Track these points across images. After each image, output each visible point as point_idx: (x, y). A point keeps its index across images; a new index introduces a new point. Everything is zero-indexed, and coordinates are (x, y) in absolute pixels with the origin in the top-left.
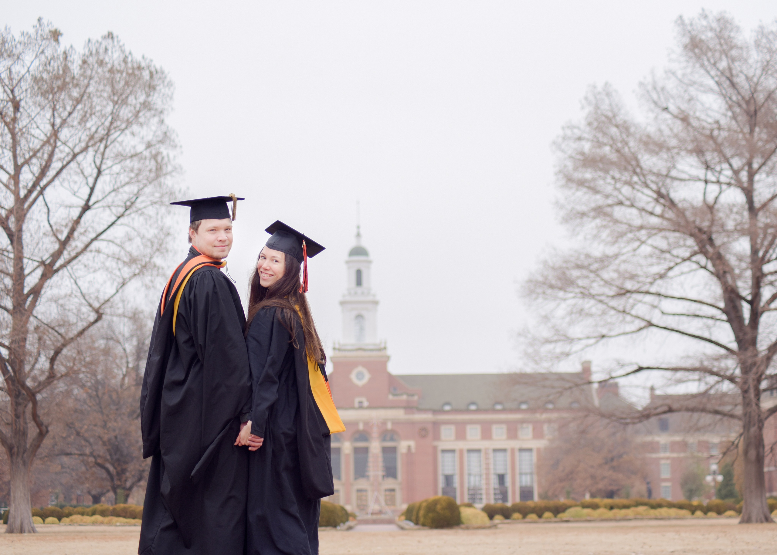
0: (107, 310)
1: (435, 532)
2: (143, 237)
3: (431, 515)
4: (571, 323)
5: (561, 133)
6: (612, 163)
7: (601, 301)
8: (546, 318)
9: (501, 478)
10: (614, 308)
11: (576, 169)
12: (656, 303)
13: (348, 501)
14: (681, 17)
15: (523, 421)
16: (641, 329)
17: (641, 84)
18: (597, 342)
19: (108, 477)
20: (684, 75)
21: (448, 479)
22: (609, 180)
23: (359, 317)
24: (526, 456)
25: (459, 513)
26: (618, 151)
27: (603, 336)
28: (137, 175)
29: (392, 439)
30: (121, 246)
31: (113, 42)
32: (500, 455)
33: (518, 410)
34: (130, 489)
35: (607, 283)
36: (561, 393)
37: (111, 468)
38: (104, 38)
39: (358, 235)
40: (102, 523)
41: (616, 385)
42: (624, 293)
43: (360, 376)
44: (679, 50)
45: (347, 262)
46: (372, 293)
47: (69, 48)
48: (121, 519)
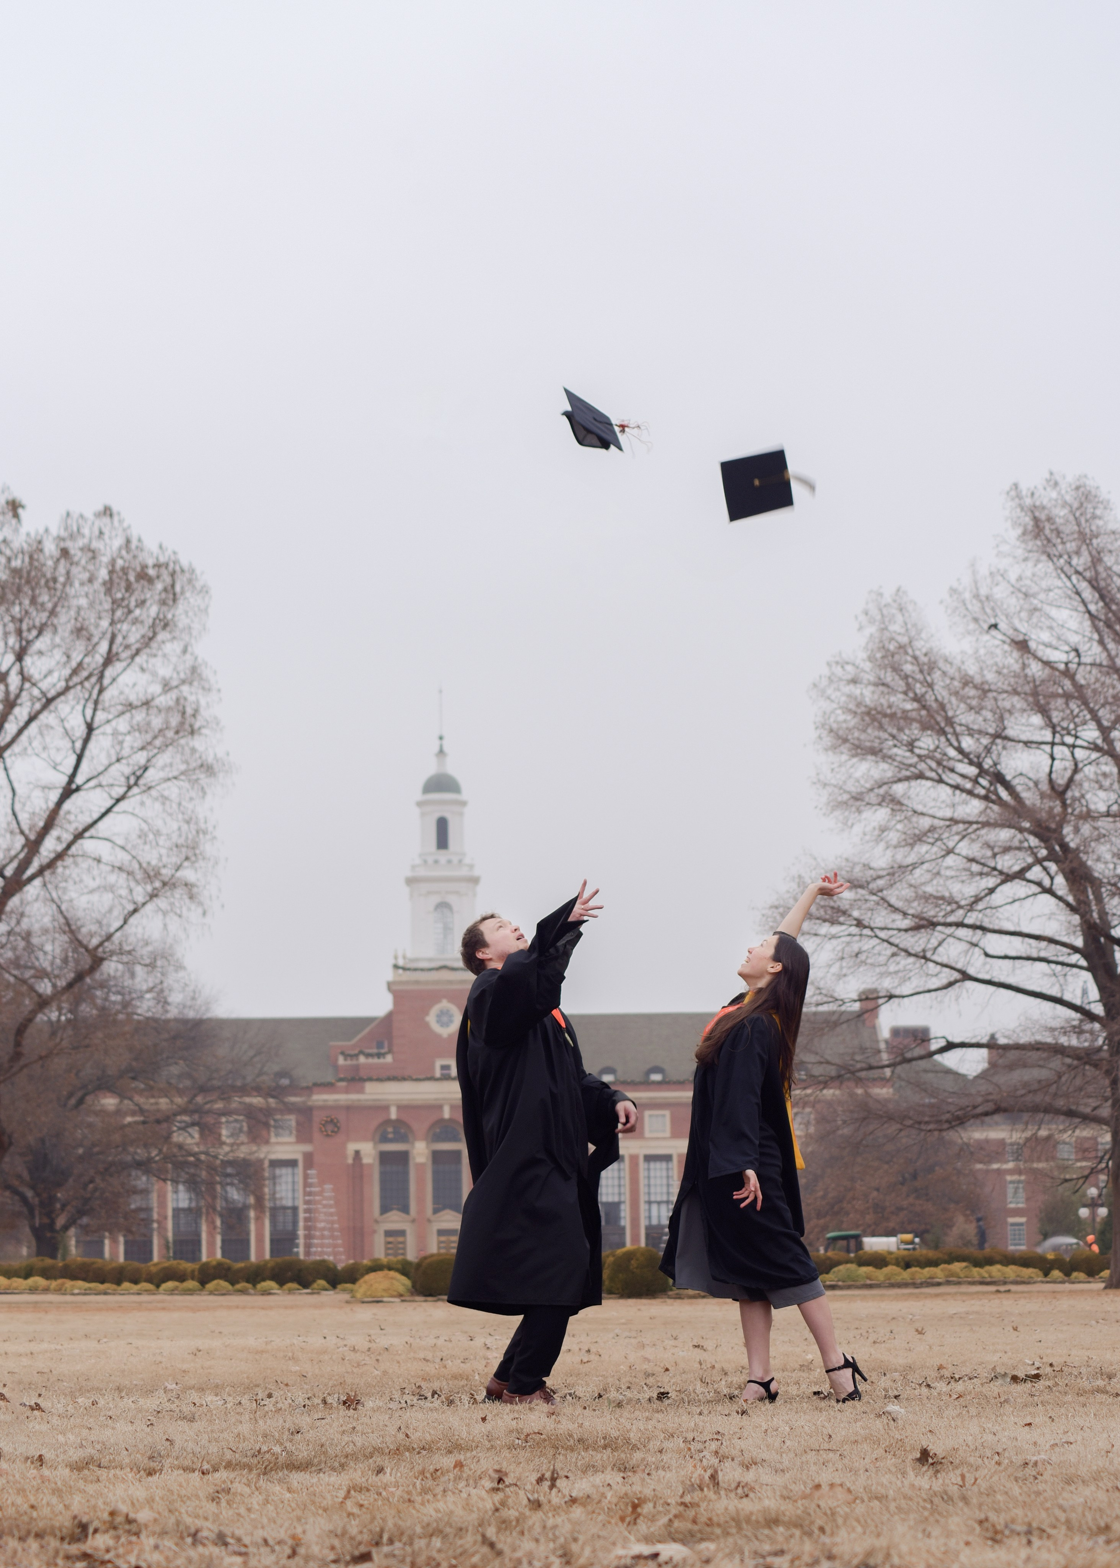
0: (108, 952)
3: (624, 1276)
4: (841, 976)
5: (826, 671)
6: (909, 717)
10: (906, 951)
12: (974, 940)
14: (1016, 486)
16: (950, 984)
17: (953, 591)
19: (25, 1210)
20: (1020, 579)
21: (610, 1211)
23: (443, 906)
26: (916, 699)
30: (124, 848)
31: (112, 523)
37: (29, 1194)
38: (98, 515)
39: (441, 752)
40: (46, 1290)
42: (925, 924)
43: (444, 1017)
45: (420, 804)
46: (467, 860)
47: (41, 530)
48: (80, 1283)
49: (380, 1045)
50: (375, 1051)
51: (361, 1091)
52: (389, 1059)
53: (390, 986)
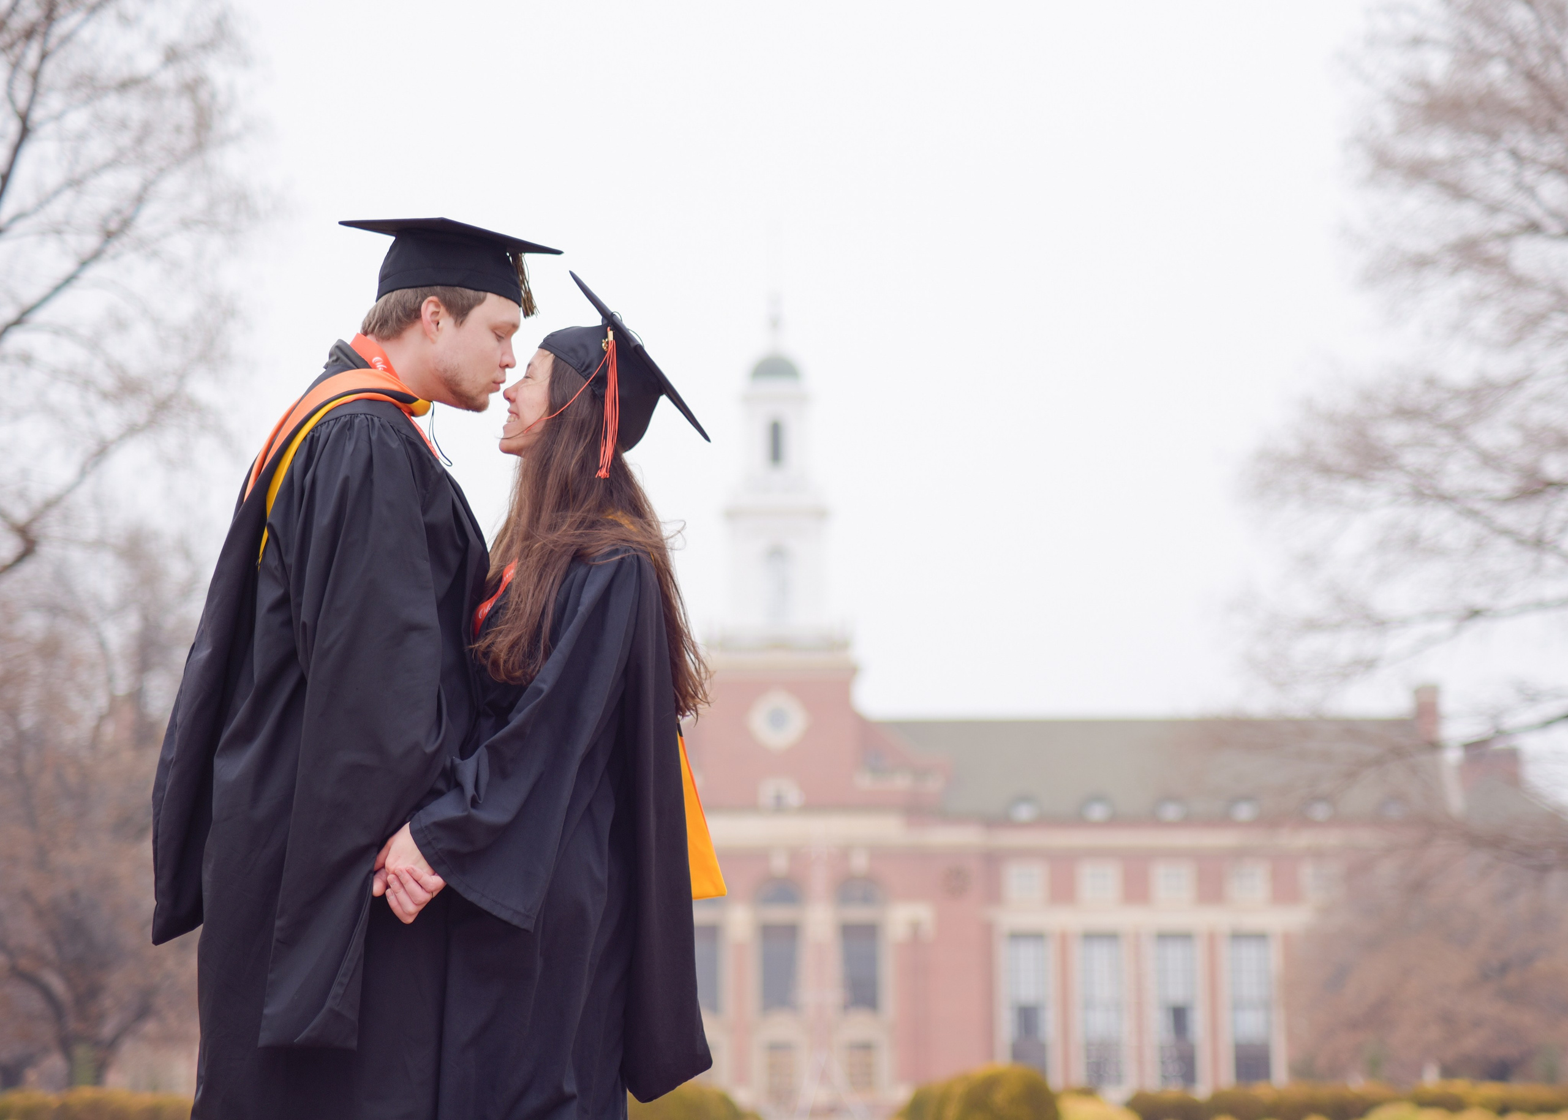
0: (52, 527)
2: (156, 322)
5: (1361, 25)
6: (1514, 112)
7: (1472, 514)
8: (1308, 561)
9: (1179, 1016)
10: (1505, 532)
11: (1403, 129)
13: (741, 1076)
15: (1240, 854)
18: (1457, 631)
19: (48, 1012)
21: (1028, 1017)
22: (1503, 161)
23: (777, 554)
24: (1249, 954)
25: (1057, 1116)
26: (1531, 76)
27: (1475, 613)
28: (140, 141)
29: (867, 899)
30: (94, 344)
32: (1175, 953)
33: (1224, 821)
34: (111, 1046)
35: (1490, 460)
36: (1351, 775)
41: (1513, 757)
42: (1538, 488)
43: (777, 719)
46: (814, 482)
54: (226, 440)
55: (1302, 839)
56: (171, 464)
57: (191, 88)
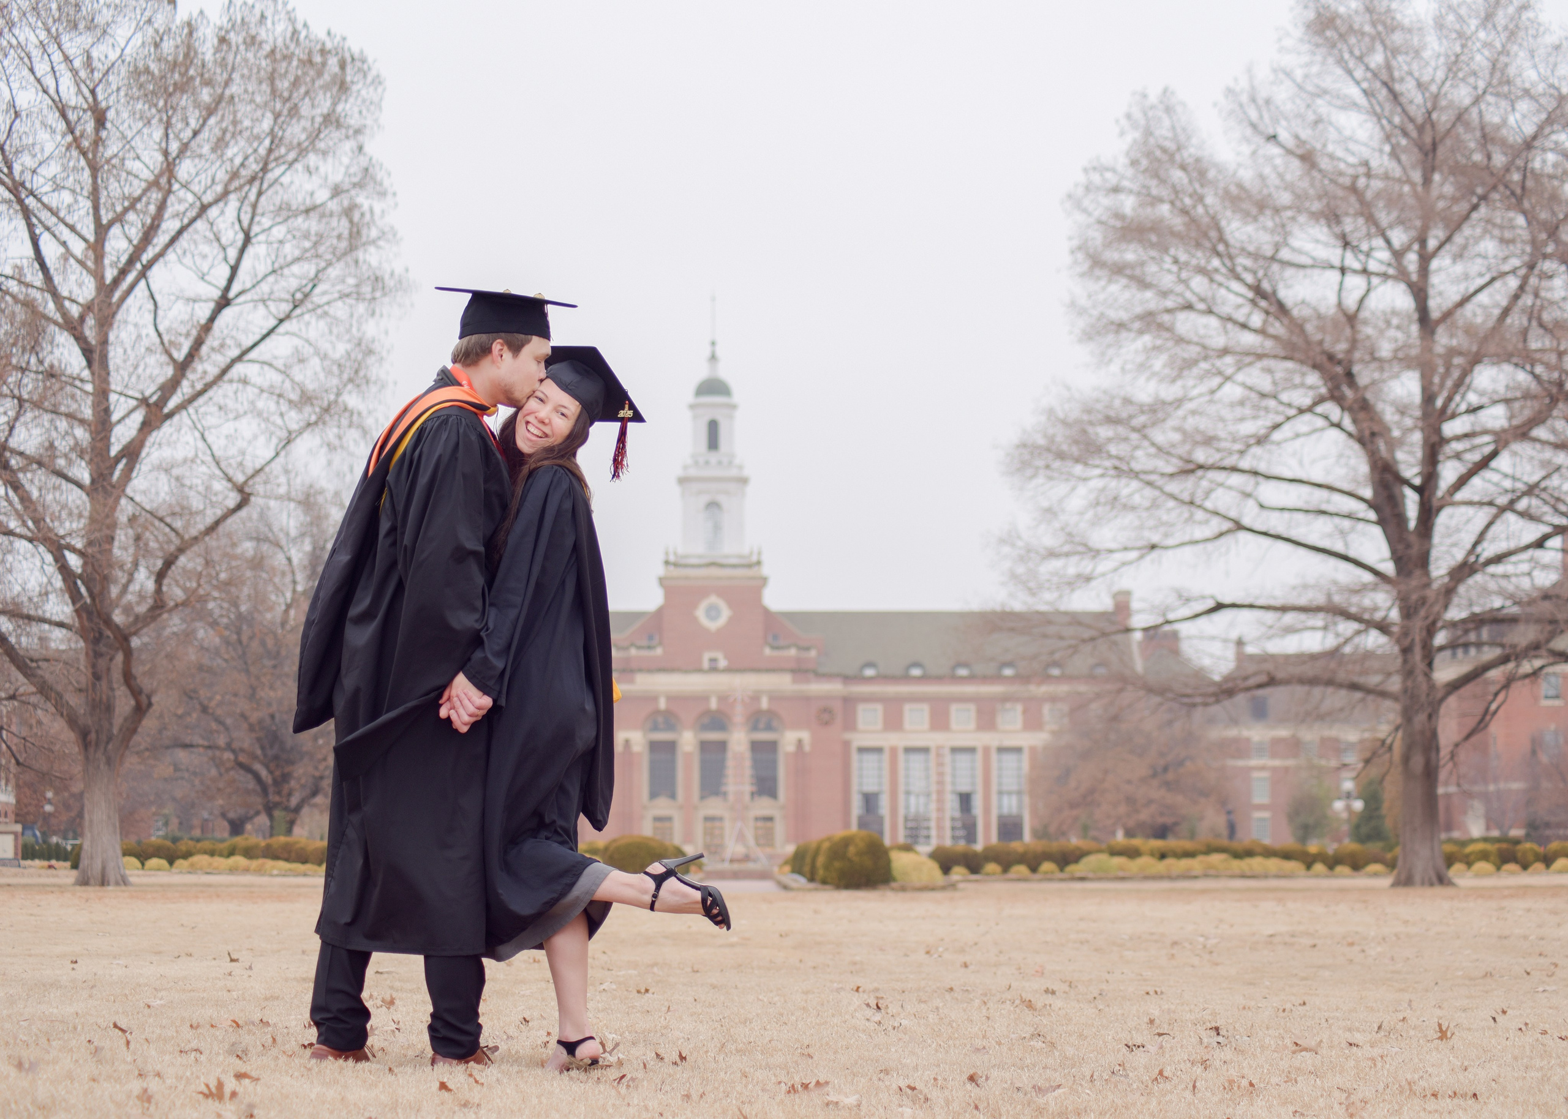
0: (258, 487)
1: (845, 894)
2: (324, 357)
3: (837, 864)
4: (1096, 522)
5: (1082, 178)
6: (1174, 234)
7: (1150, 483)
8: (1050, 513)
9: (965, 800)
10: (1173, 497)
11: (1108, 245)
12: (1249, 489)
13: (689, 838)
15: (1005, 699)
16: (1221, 535)
17: (1230, 92)
18: (1141, 557)
19: (258, 788)
20: (1306, 77)
21: (870, 801)
22: (1168, 263)
23: (713, 505)
24: (1010, 760)
25: (888, 862)
26: (1185, 212)
27: (1153, 547)
28: (316, 244)
29: (769, 728)
30: (285, 372)
32: (963, 760)
33: (998, 678)
34: (297, 810)
35: (1162, 451)
36: (1075, 648)
37: (264, 773)
39: (713, 358)
40: (246, 870)
41: (1175, 635)
42: (1191, 469)
43: (713, 612)
44: (1298, 32)
45: (692, 407)
46: (737, 461)
47: (195, 14)
48: (281, 864)
49: (651, 638)
50: (645, 643)
51: (632, 681)
52: (659, 651)
53: (662, 581)
54: (365, 432)
55: (1044, 689)
56: (331, 448)
57: (348, 212)
